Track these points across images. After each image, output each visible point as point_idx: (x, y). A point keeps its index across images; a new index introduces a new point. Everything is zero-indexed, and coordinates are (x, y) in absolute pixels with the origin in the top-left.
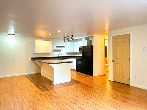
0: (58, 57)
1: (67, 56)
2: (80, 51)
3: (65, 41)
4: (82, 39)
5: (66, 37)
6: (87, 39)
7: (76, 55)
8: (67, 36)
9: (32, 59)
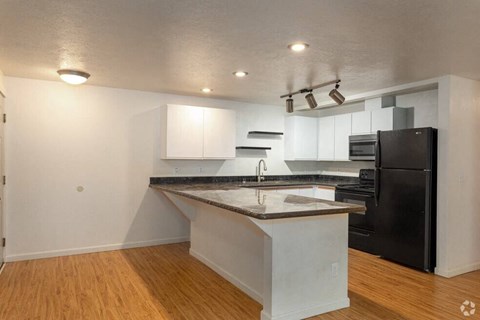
0: (255, 179)
1: (290, 173)
2: (351, 153)
3: (290, 109)
4: (362, 101)
5: (303, 91)
6: (389, 100)
7: (324, 173)
8: (307, 86)
9: (155, 181)
